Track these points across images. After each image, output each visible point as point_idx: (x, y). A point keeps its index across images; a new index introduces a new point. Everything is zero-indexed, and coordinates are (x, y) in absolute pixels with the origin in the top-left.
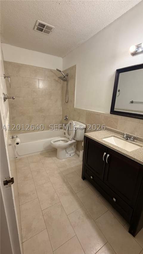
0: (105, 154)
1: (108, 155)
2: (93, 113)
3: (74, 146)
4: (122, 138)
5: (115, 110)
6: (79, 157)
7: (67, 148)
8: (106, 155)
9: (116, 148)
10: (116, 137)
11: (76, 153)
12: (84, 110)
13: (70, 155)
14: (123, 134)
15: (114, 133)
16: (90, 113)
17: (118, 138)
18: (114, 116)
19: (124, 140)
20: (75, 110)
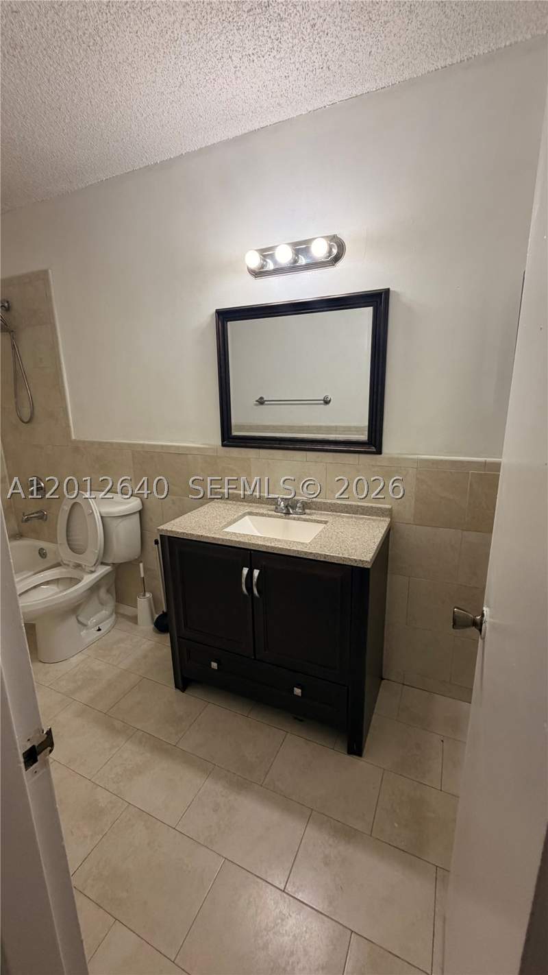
0: (245, 571)
1: (256, 573)
2: (158, 450)
3: (108, 591)
4: (273, 513)
5: (235, 433)
6: (136, 623)
7: (79, 606)
8: (250, 574)
9: (273, 545)
10: (256, 514)
11: (116, 613)
12: (119, 444)
13: (99, 630)
14: (274, 501)
15: (245, 504)
16: (147, 452)
17: (262, 515)
18: (235, 452)
19: (280, 517)
20: (78, 448)
